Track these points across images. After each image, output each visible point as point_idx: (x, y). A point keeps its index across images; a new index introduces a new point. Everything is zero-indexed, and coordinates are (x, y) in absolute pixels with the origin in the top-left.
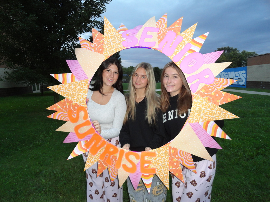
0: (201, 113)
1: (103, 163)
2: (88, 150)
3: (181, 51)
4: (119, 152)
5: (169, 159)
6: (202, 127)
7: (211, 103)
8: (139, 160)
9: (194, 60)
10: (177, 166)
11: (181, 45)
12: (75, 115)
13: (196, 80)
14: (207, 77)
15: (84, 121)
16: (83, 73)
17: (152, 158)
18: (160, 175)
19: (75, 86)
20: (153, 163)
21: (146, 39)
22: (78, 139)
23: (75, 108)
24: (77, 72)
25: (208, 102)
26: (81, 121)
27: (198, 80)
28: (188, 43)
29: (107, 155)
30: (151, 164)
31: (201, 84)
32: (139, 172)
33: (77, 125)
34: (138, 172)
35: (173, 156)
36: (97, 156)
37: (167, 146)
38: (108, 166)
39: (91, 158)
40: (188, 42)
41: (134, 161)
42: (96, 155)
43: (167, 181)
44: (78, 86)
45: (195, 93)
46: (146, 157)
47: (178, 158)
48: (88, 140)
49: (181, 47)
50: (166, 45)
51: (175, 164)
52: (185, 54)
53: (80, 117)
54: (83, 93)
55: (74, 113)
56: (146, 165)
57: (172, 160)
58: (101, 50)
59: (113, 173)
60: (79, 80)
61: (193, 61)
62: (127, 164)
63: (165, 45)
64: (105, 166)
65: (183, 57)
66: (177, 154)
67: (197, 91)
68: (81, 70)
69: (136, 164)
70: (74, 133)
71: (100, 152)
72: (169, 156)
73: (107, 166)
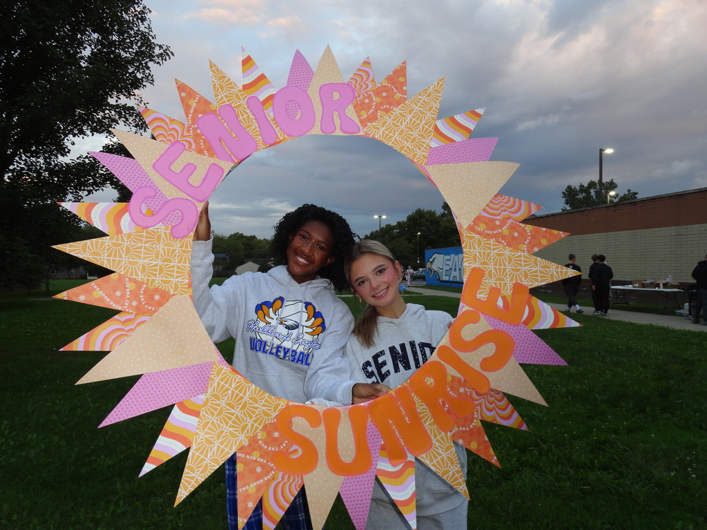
0: (412, 135)
1: (464, 429)
2: (411, 458)
3: (257, 122)
4: (442, 362)
5: (500, 243)
6: (443, 144)
7: (397, 110)
8: (482, 317)
9: (290, 105)
10: (523, 234)
11: (242, 115)
12: (296, 451)
13: (335, 117)
14: (336, 96)
15: (322, 427)
16: (192, 369)
17: (485, 283)
18: (537, 281)
19: (216, 410)
20: (500, 284)
21: (190, 181)
22: (368, 474)
23: (275, 440)
24: (181, 386)
25: (392, 114)
26: (318, 437)
27: (336, 114)
28: (246, 100)
29: (444, 403)
30: (500, 290)
31: (346, 111)
32: (515, 328)
33: (324, 455)
34: (514, 332)
35: (495, 232)
36: (436, 436)
37: (465, 234)
38: (476, 416)
39: (436, 458)
40: (244, 99)
41: (480, 332)
42: (433, 438)
43: (557, 268)
44: (218, 402)
45: (361, 128)
46: (478, 296)
47: (504, 222)
48: (382, 443)
49: (248, 117)
50: (226, 144)
51: (516, 234)
52: (268, 117)
53: (307, 435)
54: (245, 394)
55: (288, 449)
56: (500, 303)
57: (504, 237)
58: (157, 297)
59: (499, 411)
60: (204, 391)
61: (291, 108)
62: (484, 356)
63: (227, 146)
64: (474, 426)
65: (271, 123)
66: (493, 220)
67: (359, 124)
68: (180, 372)
69: (491, 329)
70: (347, 481)
71: (427, 423)
72: (492, 241)
73: (476, 419)
